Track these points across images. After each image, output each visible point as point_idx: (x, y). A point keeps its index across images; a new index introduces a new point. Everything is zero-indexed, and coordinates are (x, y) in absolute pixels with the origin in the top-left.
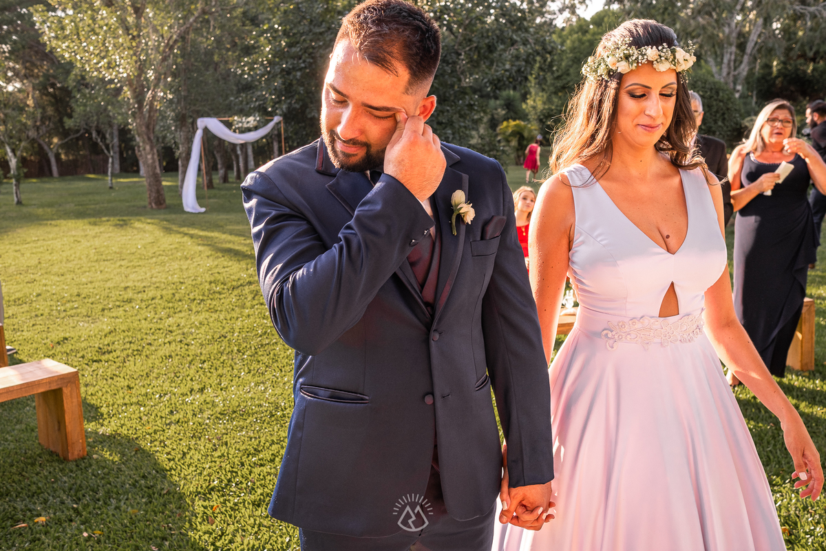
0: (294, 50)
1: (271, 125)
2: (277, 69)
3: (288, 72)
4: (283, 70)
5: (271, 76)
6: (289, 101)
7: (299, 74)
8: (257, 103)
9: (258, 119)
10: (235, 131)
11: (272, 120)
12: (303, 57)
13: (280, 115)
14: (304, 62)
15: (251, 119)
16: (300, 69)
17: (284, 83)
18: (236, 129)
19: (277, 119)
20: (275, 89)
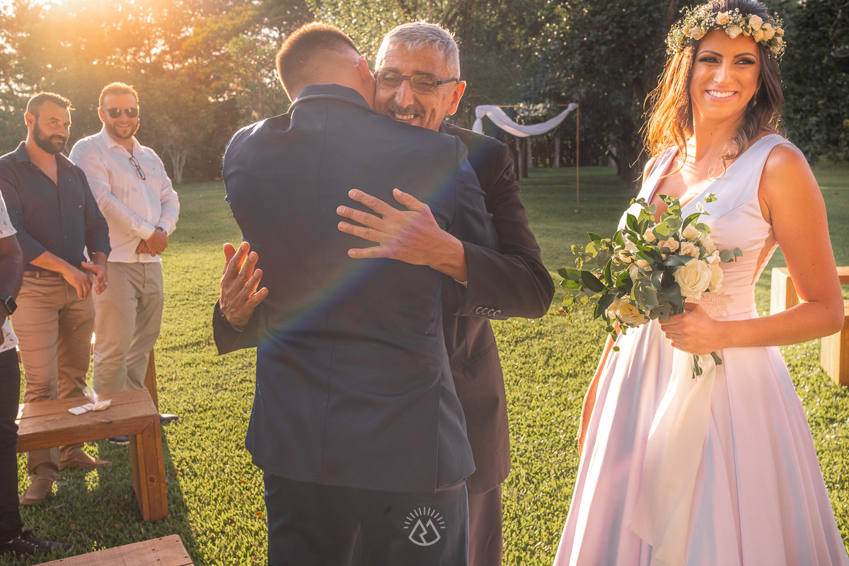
0: (598, 18)
1: (565, 113)
2: (576, 44)
3: (590, 46)
4: (583, 44)
5: (568, 51)
6: (589, 83)
7: (604, 48)
8: (548, 88)
9: (548, 106)
10: (520, 123)
11: (566, 108)
12: (610, 28)
13: (576, 102)
14: (611, 33)
15: (540, 106)
16: (605, 43)
17: (583, 61)
18: (521, 118)
19: (571, 106)
20: (572, 69)
